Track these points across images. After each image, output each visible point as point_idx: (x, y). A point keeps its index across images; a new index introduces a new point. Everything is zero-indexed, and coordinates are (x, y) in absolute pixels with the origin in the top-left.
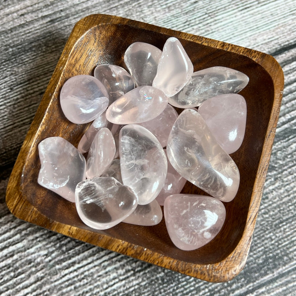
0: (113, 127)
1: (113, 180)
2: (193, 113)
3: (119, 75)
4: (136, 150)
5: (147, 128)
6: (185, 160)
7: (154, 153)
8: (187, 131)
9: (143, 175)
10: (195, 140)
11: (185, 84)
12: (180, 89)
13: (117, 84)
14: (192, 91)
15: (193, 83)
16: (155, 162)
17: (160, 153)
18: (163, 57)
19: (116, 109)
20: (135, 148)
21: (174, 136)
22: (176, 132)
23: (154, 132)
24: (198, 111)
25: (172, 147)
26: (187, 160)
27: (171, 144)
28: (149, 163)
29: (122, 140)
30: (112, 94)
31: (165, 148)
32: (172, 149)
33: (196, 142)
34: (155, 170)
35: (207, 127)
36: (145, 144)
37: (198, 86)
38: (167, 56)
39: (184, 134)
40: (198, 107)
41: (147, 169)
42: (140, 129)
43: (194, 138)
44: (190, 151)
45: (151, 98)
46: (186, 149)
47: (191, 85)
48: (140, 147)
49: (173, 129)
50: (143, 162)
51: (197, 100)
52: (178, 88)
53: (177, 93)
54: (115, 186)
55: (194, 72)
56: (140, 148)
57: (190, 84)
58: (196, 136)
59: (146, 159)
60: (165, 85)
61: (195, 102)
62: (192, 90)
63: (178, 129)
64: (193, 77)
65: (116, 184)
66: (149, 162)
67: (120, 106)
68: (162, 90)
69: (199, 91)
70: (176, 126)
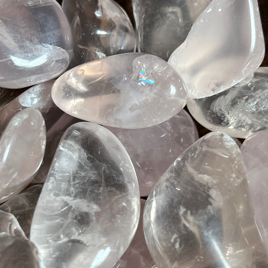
0: (62, 118)
1: (11, 221)
2: (226, 143)
3: (110, 19)
4: (84, 177)
5: (124, 144)
6: (173, 234)
7: (116, 197)
8: (200, 176)
9: (79, 235)
10: (210, 200)
11: (234, 83)
12: (222, 90)
13: (100, 32)
14: (243, 101)
15: (252, 86)
16: (113, 216)
17: (129, 202)
18: (210, 10)
19: (78, 84)
20: (83, 174)
21: (171, 177)
22: (178, 171)
23: (135, 158)
24: (242, 147)
25: (158, 197)
26: (175, 236)
27: (160, 192)
28: (98, 214)
29: (63, 147)
30: (82, 50)
31: (144, 198)
32: (157, 203)
33: (210, 204)
34: (106, 233)
35: (244, 182)
36: (104, 172)
37: (260, 94)
38: (220, 10)
39: (192, 178)
40: (244, 139)
41: (91, 224)
42: (110, 140)
43: (209, 196)
44: (191, 218)
45: (152, 82)
46: (182, 210)
47: (247, 88)
48: (94, 174)
49: (175, 164)
50: (88, 206)
51: (247, 124)
52: (218, 85)
53: (212, 94)
54: (9, 234)
55: (261, 66)
56: (93, 178)
57: (247, 85)
58: (214, 193)
59: (96, 203)
60: (195, 70)
61: (244, 127)
62: (245, 98)
63: (184, 166)
64: (256, 75)
65: (13, 231)
66: (100, 212)
67: (88, 81)
68: (185, 78)
69: (257, 104)
70: (184, 160)
